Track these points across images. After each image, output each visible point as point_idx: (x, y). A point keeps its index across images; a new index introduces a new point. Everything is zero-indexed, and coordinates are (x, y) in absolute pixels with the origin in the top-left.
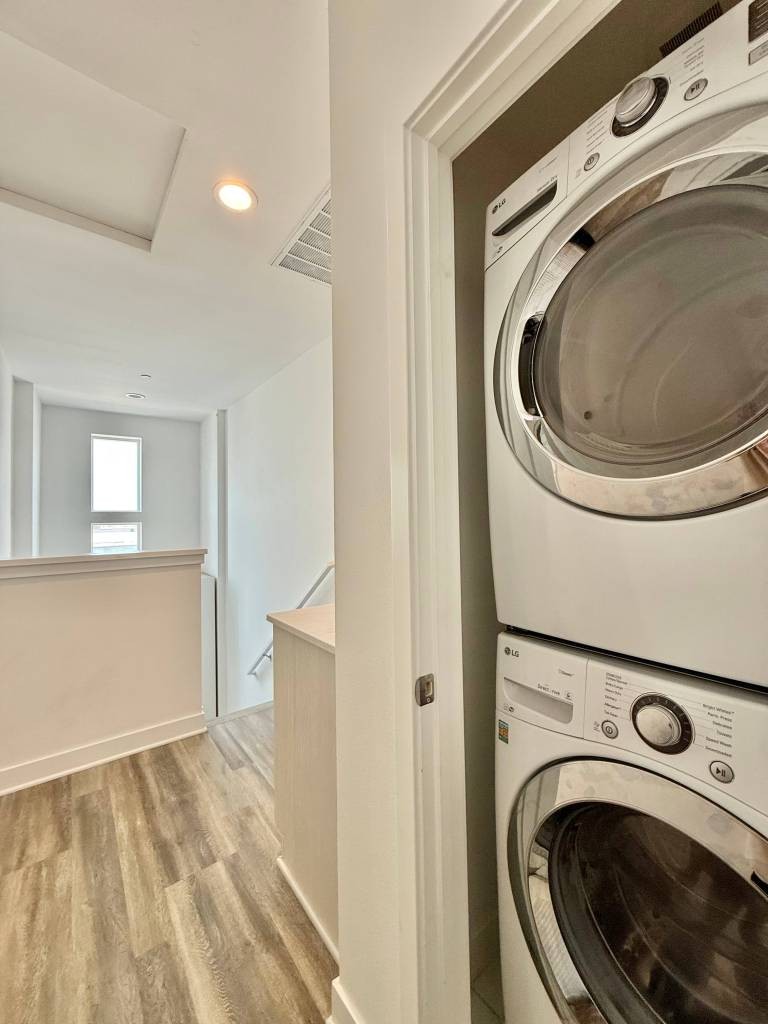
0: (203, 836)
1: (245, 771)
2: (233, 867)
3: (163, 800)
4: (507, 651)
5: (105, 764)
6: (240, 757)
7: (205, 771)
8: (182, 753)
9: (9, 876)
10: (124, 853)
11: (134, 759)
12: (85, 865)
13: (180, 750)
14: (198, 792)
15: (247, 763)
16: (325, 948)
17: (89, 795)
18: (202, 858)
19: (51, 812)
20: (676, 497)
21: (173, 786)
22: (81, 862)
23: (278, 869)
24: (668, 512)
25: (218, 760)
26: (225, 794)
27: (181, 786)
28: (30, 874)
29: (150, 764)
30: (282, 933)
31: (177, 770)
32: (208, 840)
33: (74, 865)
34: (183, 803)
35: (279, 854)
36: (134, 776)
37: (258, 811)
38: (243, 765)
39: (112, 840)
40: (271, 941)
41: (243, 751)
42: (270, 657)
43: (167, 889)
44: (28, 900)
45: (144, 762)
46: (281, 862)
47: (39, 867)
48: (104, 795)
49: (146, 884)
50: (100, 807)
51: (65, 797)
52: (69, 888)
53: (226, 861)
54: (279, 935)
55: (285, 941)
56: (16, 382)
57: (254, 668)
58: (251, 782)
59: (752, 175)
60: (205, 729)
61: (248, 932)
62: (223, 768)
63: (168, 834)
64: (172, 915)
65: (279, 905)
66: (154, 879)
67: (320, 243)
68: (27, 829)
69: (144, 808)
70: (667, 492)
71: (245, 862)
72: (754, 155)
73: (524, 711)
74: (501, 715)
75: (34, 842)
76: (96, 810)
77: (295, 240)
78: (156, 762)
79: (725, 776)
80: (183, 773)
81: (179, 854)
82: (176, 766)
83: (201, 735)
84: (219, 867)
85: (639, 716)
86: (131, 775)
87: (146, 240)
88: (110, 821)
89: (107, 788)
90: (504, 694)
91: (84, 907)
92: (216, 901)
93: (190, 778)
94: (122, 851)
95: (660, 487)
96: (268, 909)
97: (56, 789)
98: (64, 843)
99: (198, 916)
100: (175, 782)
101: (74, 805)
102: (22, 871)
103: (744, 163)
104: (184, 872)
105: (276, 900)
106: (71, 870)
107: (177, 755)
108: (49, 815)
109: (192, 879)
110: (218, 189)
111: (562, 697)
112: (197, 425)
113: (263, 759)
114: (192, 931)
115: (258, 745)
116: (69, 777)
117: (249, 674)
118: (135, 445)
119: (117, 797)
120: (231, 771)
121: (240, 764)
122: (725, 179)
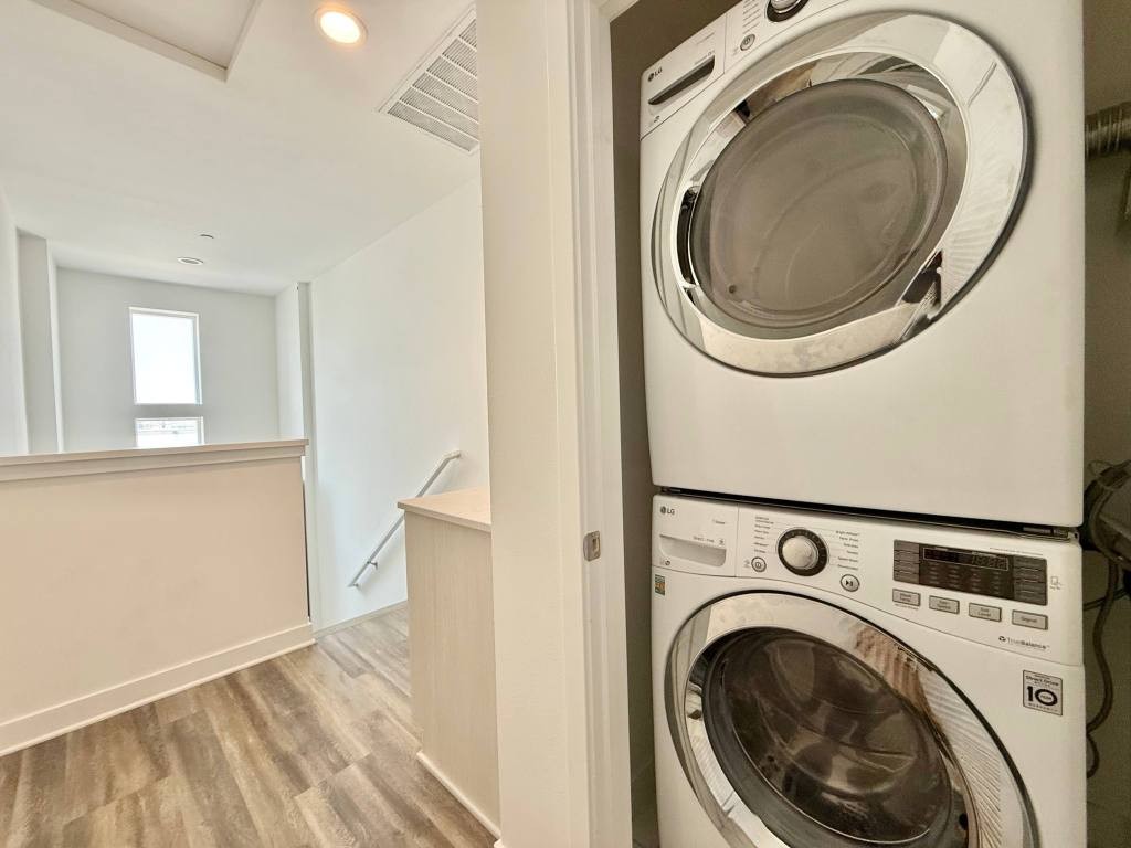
0: (330, 744)
1: (366, 677)
2: (369, 767)
3: (275, 715)
4: (663, 510)
5: (196, 687)
6: (359, 666)
7: (321, 682)
8: (289, 667)
9: (97, 813)
10: (238, 771)
11: (232, 680)
12: (193, 788)
13: (286, 664)
14: (315, 703)
15: (366, 669)
16: (480, 825)
17: (181, 720)
18: (331, 763)
19: (137, 742)
20: (818, 355)
21: (285, 701)
22: (187, 787)
23: (419, 763)
24: (810, 369)
25: (334, 670)
26: (347, 701)
27: (295, 700)
28: (125, 807)
29: (252, 682)
30: (432, 818)
31: (287, 685)
32: (336, 746)
33: (179, 790)
34: (299, 715)
35: (419, 749)
36: (235, 696)
37: (389, 715)
38: (364, 672)
39: (221, 760)
40: (422, 826)
41: (360, 657)
42: (376, 564)
43: (297, 798)
44: (128, 831)
45: (245, 680)
46: (421, 756)
47: (135, 798)
48: (201, 717)
49: (270, 795)
50: (198, 729)
51: (152, 725)
52: (179, 814)
53: (360, 764)
54: (429, 820)
55: (435, 823)
56: (23, 236)
57: (357, 578)
58: (376, 687)
59: (884, 73)
60: (313, 641)
61: (395, 822)
62: (341, 677)
63: (288, 746)
64: (307, 819)
65: (425, 794)
66: (280, 790)
67: (437, 91)
68: (109, 762)
69: (253, 725)
70: (812, 350)
71: (382, 763)
72: (884, 55)
73: (679, 562)
74: (656, 571)
75: (122, 776)
76: (194, 734)
77: (409, 85)
78: (259, 679)
79: (852, 586)
80: (294, 686)
81: (305, 765)
82: (285, 681)
83: (309, 647)
84: (354, 769)
85: (785, 548)
86: (231, 695)
87: (222, 67)
88: (215, 741)
89: (204, 711)
90: (661, 550)
91: (201, 827)
92: (356, 800)
93: (303, 690)
94: (236, 769)
95: (806, 345)
96: (414, 800)
97: (138, 720)
98: (161, 770)
99: (337, 817)
100: (288, 696)
101: (164, 732)
102: (113, 805)
103: (875, 62)
104: (314, 780)
105: (422, 791)
106: (176, 795)
107: (284, 670)
108: (135, 745)
109: (324, 785)
110: (321, 15)
111: (716, 544)
112: (271, 300)
113: (385, 663)
114: (334, 831)
115: (378, 652)
116: (152, 706)
117: (351, 586)
118: (189, 322)
119: (217, 719)
120: (350, 679)
121: (360, 671)
122: (861, 74)
